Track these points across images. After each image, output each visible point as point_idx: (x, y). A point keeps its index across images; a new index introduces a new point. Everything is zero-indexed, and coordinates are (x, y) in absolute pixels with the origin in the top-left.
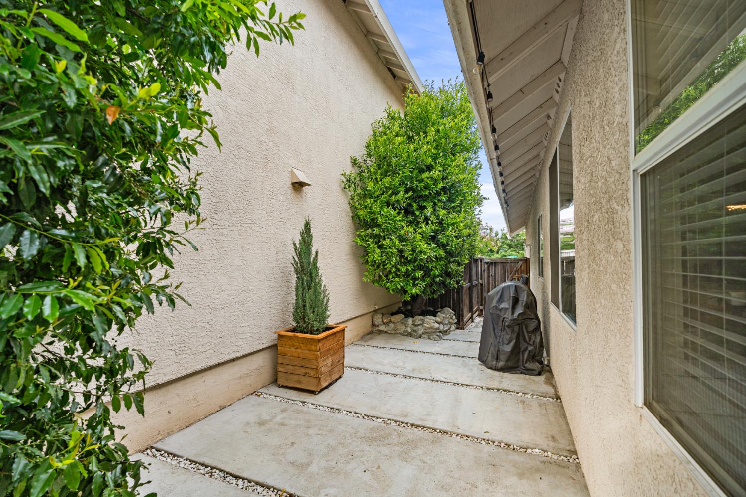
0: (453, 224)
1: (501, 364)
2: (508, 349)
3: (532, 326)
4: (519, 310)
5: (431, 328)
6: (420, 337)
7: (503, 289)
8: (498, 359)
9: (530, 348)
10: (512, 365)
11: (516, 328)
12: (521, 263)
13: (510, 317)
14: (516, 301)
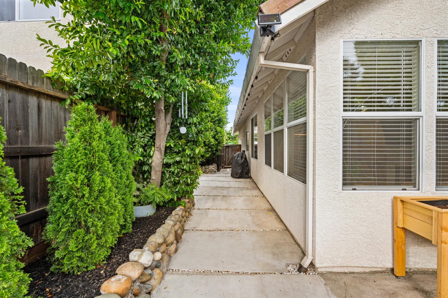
0: (220, 132)
1: (238, 176)
2: (240, 171)
3: (246, 164)
4: (243, 160)
5: (212, 169)
6: (208, 173)
7: (239, 154)
8: (237, 175)
9: (246, 171)
10: (241, 176)
11: (242, 165)
12: (238, 146)
13: (241, 162)
14: (242, 157)
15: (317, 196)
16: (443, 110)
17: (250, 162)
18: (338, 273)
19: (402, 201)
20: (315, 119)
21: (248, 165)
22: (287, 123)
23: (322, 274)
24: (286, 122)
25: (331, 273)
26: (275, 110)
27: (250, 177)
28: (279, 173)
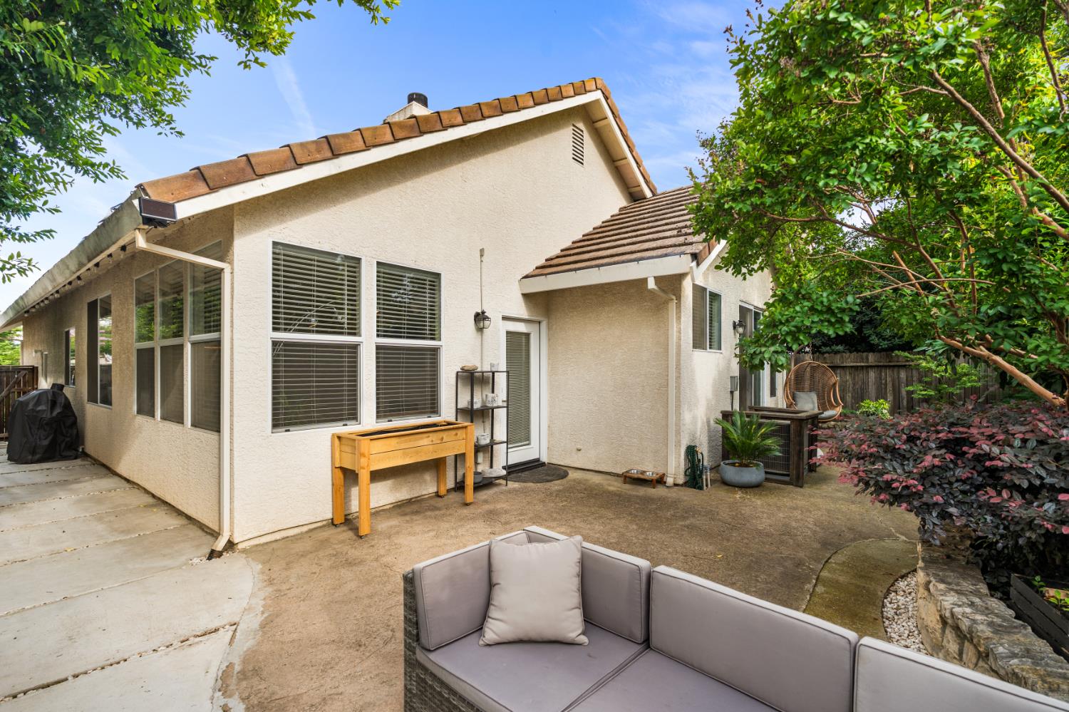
1: (37, 457)
2: (45, 443)
3: (69, 422)
4: (58, 410)
9: (67, 439)
11: (54, 425)
12: (24, 372)
13: (49, 416)
14: (53, 403)
15: (235, 445)
16: (385, 336)
17: (84, 415)
18: (267, 543)
19: (339, 438)
20: (232, 339)
21: (75, 423)
22: (191, 335)
23: (244, 551)
24: (188, 333)
25: (257, 545)
26: (164, 294)
27: (85, 455)
28: (174, 427)
